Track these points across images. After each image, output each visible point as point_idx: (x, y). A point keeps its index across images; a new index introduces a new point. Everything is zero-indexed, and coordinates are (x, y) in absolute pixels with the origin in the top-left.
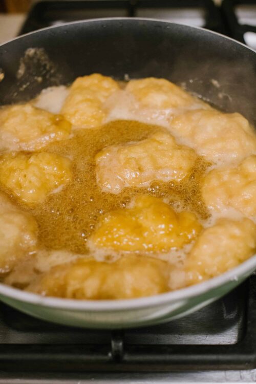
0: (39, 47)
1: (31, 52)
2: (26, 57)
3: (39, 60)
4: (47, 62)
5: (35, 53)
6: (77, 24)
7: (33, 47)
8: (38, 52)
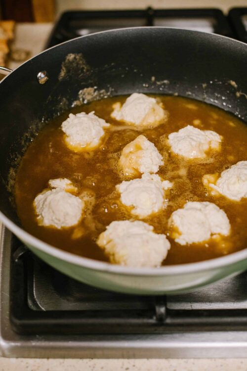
0: (78, 53)
1: (71, 57)
2: (66, 61)
3: (78, 64)
4: (84, 66)
5: (75, 58)
6: (110, 32)
7: (73, 53)
8: (77, 57)
